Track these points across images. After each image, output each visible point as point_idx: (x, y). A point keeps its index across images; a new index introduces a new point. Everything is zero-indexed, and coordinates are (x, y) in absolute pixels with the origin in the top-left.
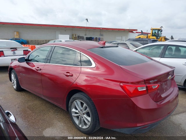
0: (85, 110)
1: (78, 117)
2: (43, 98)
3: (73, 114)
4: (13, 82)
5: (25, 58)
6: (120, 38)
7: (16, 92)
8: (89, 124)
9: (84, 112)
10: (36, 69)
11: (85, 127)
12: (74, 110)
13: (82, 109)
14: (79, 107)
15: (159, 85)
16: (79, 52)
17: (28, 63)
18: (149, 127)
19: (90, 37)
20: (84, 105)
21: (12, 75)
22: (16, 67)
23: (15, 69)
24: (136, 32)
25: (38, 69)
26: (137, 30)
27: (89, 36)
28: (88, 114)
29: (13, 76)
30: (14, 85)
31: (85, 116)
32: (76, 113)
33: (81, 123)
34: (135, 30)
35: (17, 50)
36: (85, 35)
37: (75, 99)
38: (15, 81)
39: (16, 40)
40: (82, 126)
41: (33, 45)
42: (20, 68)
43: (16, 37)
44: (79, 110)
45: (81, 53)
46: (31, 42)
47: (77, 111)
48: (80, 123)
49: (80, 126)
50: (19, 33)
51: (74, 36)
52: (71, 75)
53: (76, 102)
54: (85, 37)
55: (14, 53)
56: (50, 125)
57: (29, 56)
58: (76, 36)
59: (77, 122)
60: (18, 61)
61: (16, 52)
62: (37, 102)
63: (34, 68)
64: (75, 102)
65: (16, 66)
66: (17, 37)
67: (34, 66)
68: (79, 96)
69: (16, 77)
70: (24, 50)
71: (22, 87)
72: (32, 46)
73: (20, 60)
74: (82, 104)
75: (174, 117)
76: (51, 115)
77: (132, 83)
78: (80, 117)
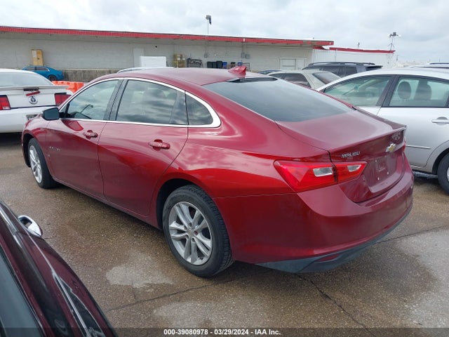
0: (199, 224)
1: (183, 241)
2: (105, 201)
3: (173, 235)
4: (33, 167)
5: (60, 111)
6: (292, 62)
7: (42, 190)
8: (208, 254)
9: (197, 227)
10: (85, 135)
11: (199, 262)
12: (174, 225)
13: (191, 221)
14: (186, 219)
15: (363, 165)
16: (183, 91)
17: (66, 123)
18: (340, 257)
19: (217, 62)
20: (197, 212)
21: (31, 151)
22: (38, 131)
23: (37, 136)
24: (331, 49)
25: (89, 134)
26: (332, 43)
27: (214, 60)
28: (205, 233)
29: (33, 154)
30: (37, 175)
31: (199, 236)
32: (180, 232)
33: (191, 253)
34: (327, 43)
35: (39, 92)
36: (206, 56)
37: (175, 201)
38: (39, 166)
39: (36, 69)
40: (194, 260)
41: (77, 83)
42: (50, 135)
43: (36, 64)
44: (187, 226)
45: (187, 93)
46: (74, 76)
47: (182, 228)
48: (189, 253)
49: (189, 260)
50: (42, 53)
51: (179, 59)
52: (165, 146)
53: (179, 206)
54: (205, 61)
55: (33, 101)
56: (121, 259)
57: (68, 105)
58: (184, 59)
59: (181, 250)
60: (44, 117)
61: (37, 97)
62: (91, 212)
63: (80, 134)
64: (176, 207)
65: (39, 129)
66: (39, 63)
67: (82, 129)
68: (184, 194)
69: (41, 156)
70: (56, 94)
71: (56, 179)
72: (75, 84)
73: (48, 115)
74: (192, 211)
75: (405, 241)
76: (123, 238)
77: (303, 160)
78: (187, 239)
